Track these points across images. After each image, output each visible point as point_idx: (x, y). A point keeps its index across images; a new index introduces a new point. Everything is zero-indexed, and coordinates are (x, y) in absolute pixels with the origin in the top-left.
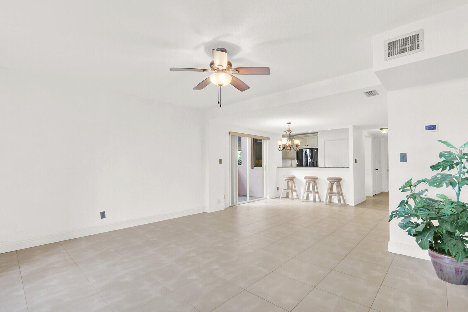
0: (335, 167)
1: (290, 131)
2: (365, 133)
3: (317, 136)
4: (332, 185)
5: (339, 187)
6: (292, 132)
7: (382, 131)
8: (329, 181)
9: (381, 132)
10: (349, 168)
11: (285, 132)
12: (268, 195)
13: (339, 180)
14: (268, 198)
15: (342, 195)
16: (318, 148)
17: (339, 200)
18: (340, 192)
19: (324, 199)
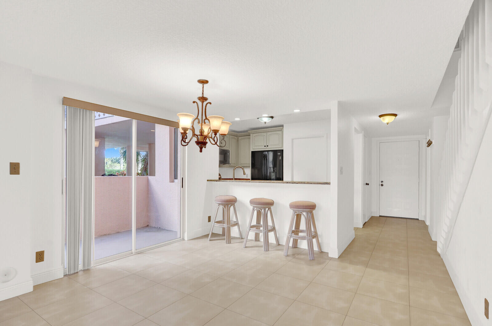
0: (304, 183)
1: (206, 99)
2: (355, 123)
3: (282, 130)
4: (298, 217)
5: (311, 220)
6: (210, 103)
7: (383, 119)
8: (293, 210)
9: (382, 122)
10: (329, 184)
11: (194, 102)
12: (186, 233)
13: (311, 208)
14: (186, 239)
15: (316, 236)
16: (283, 150)
17: (310, 245)
18: (313, 230)
19: (283, 242)
